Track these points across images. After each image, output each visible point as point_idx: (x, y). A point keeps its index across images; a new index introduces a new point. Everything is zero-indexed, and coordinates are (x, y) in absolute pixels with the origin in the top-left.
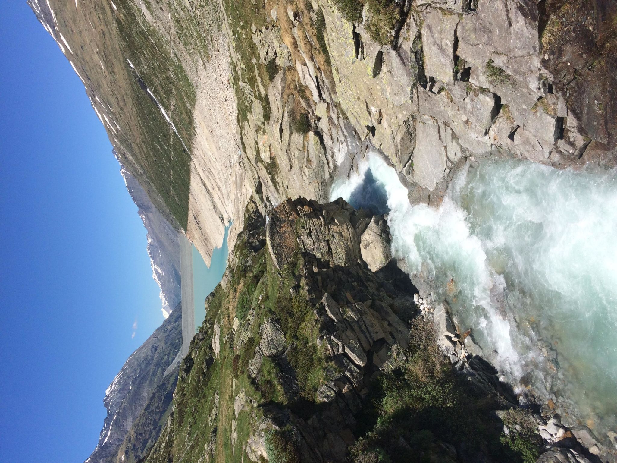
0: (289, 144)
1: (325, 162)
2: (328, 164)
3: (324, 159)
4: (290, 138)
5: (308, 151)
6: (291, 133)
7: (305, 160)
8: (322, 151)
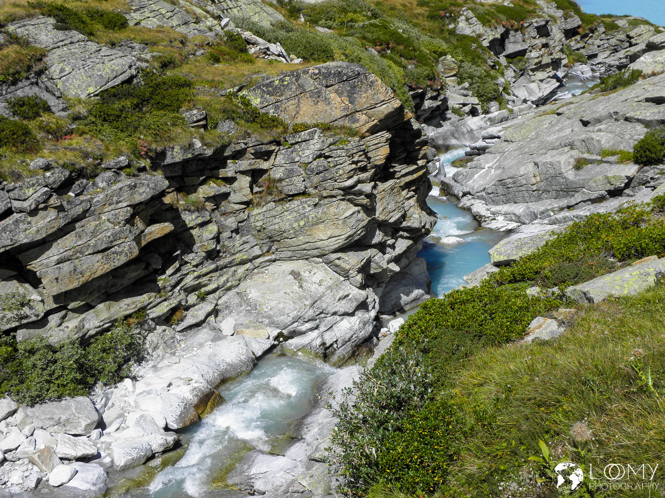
0: (627, 119)
1: (573, 201)
2: (569, 207)
3: (578, 197)
4: (638, 121)
5: (601, 162)
6: (647, 124)
7: (586, 156)
8: (594, 195)
